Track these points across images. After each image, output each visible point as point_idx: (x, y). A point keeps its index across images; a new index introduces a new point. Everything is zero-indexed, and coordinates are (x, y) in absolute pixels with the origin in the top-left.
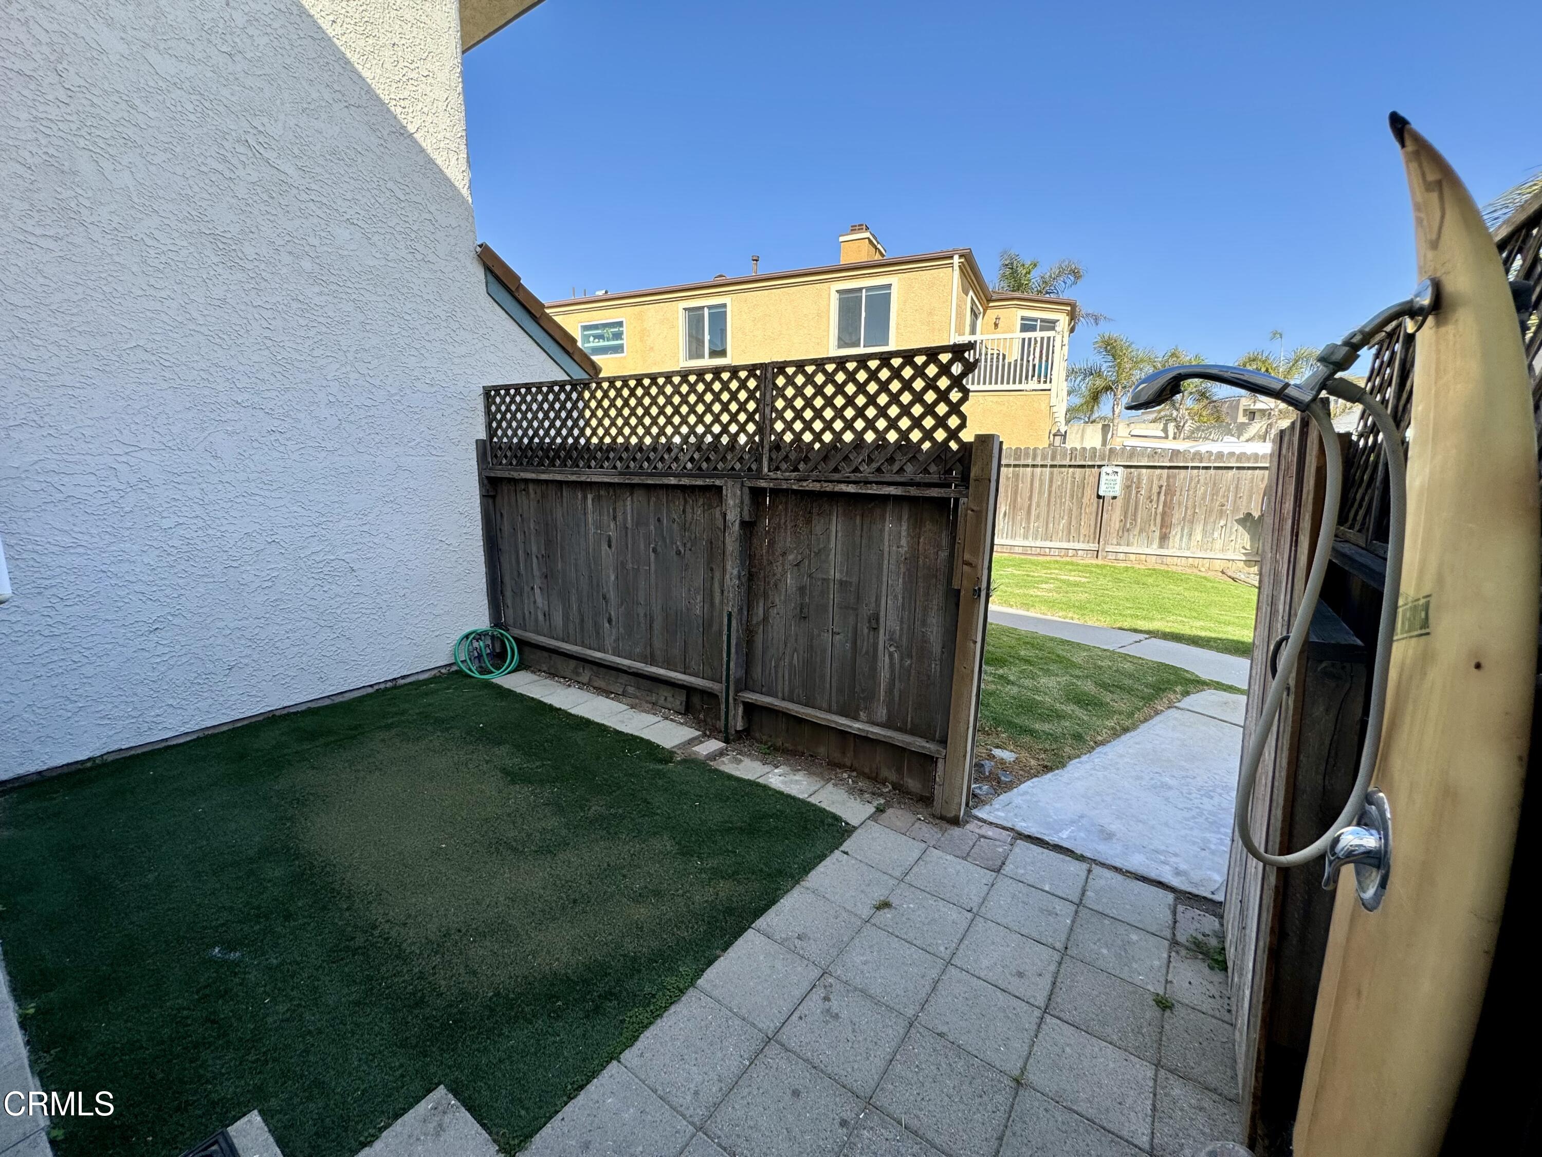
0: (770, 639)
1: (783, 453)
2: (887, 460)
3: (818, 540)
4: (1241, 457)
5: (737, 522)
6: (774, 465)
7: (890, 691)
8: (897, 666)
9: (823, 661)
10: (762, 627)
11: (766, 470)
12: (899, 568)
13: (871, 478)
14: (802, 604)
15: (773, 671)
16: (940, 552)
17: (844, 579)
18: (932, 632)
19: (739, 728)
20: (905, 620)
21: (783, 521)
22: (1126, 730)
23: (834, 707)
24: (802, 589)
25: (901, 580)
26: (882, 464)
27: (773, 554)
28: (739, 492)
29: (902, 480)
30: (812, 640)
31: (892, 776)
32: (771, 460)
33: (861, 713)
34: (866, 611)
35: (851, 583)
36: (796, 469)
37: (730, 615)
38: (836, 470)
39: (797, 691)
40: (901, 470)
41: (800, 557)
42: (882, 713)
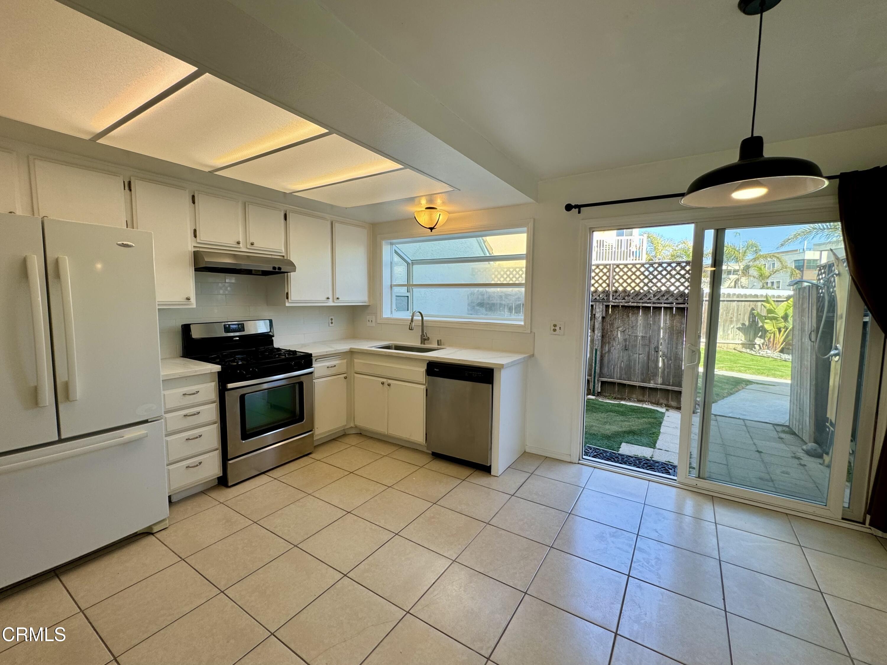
0: (611, 358)
1: (618, 294)
2: (661, 296)
3: (633, 323)
4: (739, 296)
5: (601, 317)
6: (614, 297)
7: (663, 372)
8: (666, 364)
9: (635, 364)
10: (607, 354)
11: (611, 299)
12: (666, 331)
13: (656, 301)
14: (626, 345)
15: (612, 370)
16: (682, 325)
17: (644, 335)
18: (680, 351)
19: (599, 391)
20: (669, 348)
21: (617, 317)
22: (732, 394)
23: (640, 380)
24: (625, 340)
25: (667, 335)
26: (660, 297)
27: (613, 328)
28: (601, 307)
29: (668, 302)
30: (630, 357)
31: (665, 402)
32: (613, 296)
33: (651, 381)
34: (653, 346)
35: (646, 337)
36: (624, 299)
37: (596, 350)
38: (640, 299)
39: (623, 376)
40: (667, 299)
41: (624, 329)
42: (660, 380)
